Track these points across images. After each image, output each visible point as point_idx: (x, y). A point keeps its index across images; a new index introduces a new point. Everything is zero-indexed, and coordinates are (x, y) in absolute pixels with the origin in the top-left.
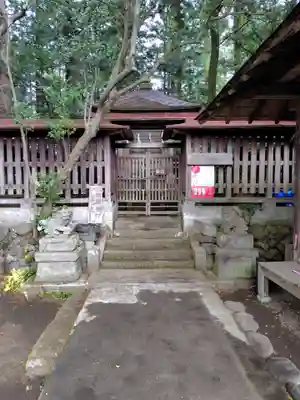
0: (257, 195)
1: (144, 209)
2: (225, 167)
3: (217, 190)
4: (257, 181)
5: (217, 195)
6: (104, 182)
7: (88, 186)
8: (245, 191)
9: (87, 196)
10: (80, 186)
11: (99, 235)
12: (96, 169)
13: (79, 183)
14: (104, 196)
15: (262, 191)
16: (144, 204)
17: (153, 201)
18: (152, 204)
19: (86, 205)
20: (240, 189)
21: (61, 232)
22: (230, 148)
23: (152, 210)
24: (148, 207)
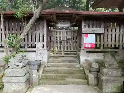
0: (115, 48)
1: (62, 54)
2: (100, 34)
3: (96, 45)
4: (115, 41)
5: (96, 47)
6: (43, 41)
7: (36, 43)
8: (109, 46)
9: (35, 47)
10: (32, 43)
11: (39, 66)
12: (39, 35)
13: (32, 41)
14: (43, 48)
15: (117, 46)
16: (62, 51)
17: (65, 50)
18: (65, 51)
19: (35, 51)
20: (107, 45)
21: (18, 66)
22: (103, 26)
23: (65, 54)
24: (63, 53)
